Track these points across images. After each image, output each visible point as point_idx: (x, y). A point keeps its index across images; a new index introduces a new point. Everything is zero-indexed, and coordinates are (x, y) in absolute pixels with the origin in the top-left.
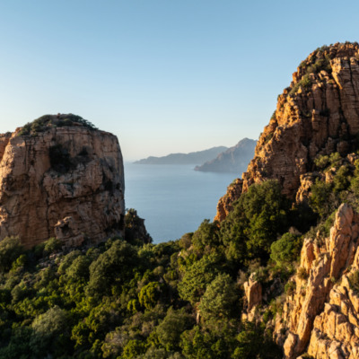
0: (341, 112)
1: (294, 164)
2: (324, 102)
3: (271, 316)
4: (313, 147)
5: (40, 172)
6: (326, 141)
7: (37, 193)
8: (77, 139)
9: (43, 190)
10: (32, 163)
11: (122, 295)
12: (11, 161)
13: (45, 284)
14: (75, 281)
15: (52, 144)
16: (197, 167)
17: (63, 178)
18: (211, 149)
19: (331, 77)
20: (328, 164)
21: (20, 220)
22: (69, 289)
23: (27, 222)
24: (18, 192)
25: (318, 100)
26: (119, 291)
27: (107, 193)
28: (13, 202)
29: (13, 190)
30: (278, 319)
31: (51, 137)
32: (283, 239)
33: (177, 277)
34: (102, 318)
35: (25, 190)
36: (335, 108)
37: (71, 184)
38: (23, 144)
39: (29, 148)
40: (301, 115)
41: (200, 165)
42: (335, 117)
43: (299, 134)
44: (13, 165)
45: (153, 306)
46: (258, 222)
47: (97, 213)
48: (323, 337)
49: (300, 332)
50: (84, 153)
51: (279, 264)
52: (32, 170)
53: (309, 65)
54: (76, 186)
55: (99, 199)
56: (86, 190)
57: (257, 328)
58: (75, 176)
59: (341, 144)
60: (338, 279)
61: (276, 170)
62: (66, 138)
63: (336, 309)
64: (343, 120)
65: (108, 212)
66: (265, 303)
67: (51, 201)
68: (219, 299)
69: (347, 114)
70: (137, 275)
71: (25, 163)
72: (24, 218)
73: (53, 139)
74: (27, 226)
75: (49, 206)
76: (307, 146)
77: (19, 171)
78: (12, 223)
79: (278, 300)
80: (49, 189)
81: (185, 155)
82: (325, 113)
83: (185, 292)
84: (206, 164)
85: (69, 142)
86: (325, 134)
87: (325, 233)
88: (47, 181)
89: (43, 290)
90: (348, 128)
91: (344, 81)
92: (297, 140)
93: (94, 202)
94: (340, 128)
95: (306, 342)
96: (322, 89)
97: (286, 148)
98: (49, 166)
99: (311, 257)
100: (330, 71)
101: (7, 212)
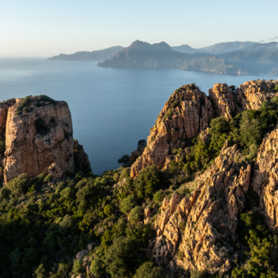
0: (184, 128)
1: (164, 152)
2: (177, 124)
3: (153, 221)
4: (171, 144)
5: (32, 136)
6: (177, 141)
7: (32, 148)
8: (49, 113)
9: (35, 146)
10: (27, 131)
11: (96, 210)
12: (16, 131)
13: (53, 201)
14: (68, 200)
15: (36, 118)
16: (99, 63)
17: (45, 138)
18: (109, 49)
19: (181, 112)
20: (177, 153)
21: (23, 162)
22: (67, 204)
23: (27, 163)
24: (20, 148)
25: (175, 123)
26: (94, 208)
27: (66, 140)
28: (18, 153)
29: (17, 146)
30: (155, 222)
31: (35, 114)
32: (157, 193)
33: (118, 202)
34: (91, 221)
35: (25, 146)
36: (181, 127)
37: (49, 140)
38: (21, 122)
39: (25, 123)
40: (167, 130)
41: (101, 62)
42: (181, 130)
43: (166, 139)
44: (17, 134)
45: (111, 215)
46: (149, 185)
47: (62, 152)
48: (167, 230)
49: (162, 228)
50: (53, 120)
51: (156, 202)
52: (28, 136)
53: (172, 102)
54: (52, 141)
55: (63, 145)
56: (56, 142)
57: (149, 225)
58: (51, 135)
59: (183, 143)
60: (172, 213)
61: (156, 154)
62: (43, 114)
63: (171, 223)
64: (184, 132)
65: (68, 151)
66: (151, 216)
67: (39, 151)
68: (137, 215)
69: (186, 130)
70: (100, 200)
71: (23, 132)
72: (25, 161)
73: (36, 115)
74: (27, 165)
75: (38, 154)
76: (169, 143)
77: (21, 137)
78: (18, 164)
79: (156, 216)
80: (38, 145)
81: (89, 53)
82: (177, 129)
83: (123, 210)
84: (106, 61)
85: (45, 116)
86: (177, 138)
87: (170, 198)
88: (37, 141)
89: (53, 205)
90: (186, 135)
91: (185, 115)
92: (165, 142)
93: (60, 147)
94: (183, 136)
95: (163, 231)
96: (176, 118)
97: (161, 145)
98: (35, 131)
99: (166, 205)
100: (180, 107)
101: (16, 158)
